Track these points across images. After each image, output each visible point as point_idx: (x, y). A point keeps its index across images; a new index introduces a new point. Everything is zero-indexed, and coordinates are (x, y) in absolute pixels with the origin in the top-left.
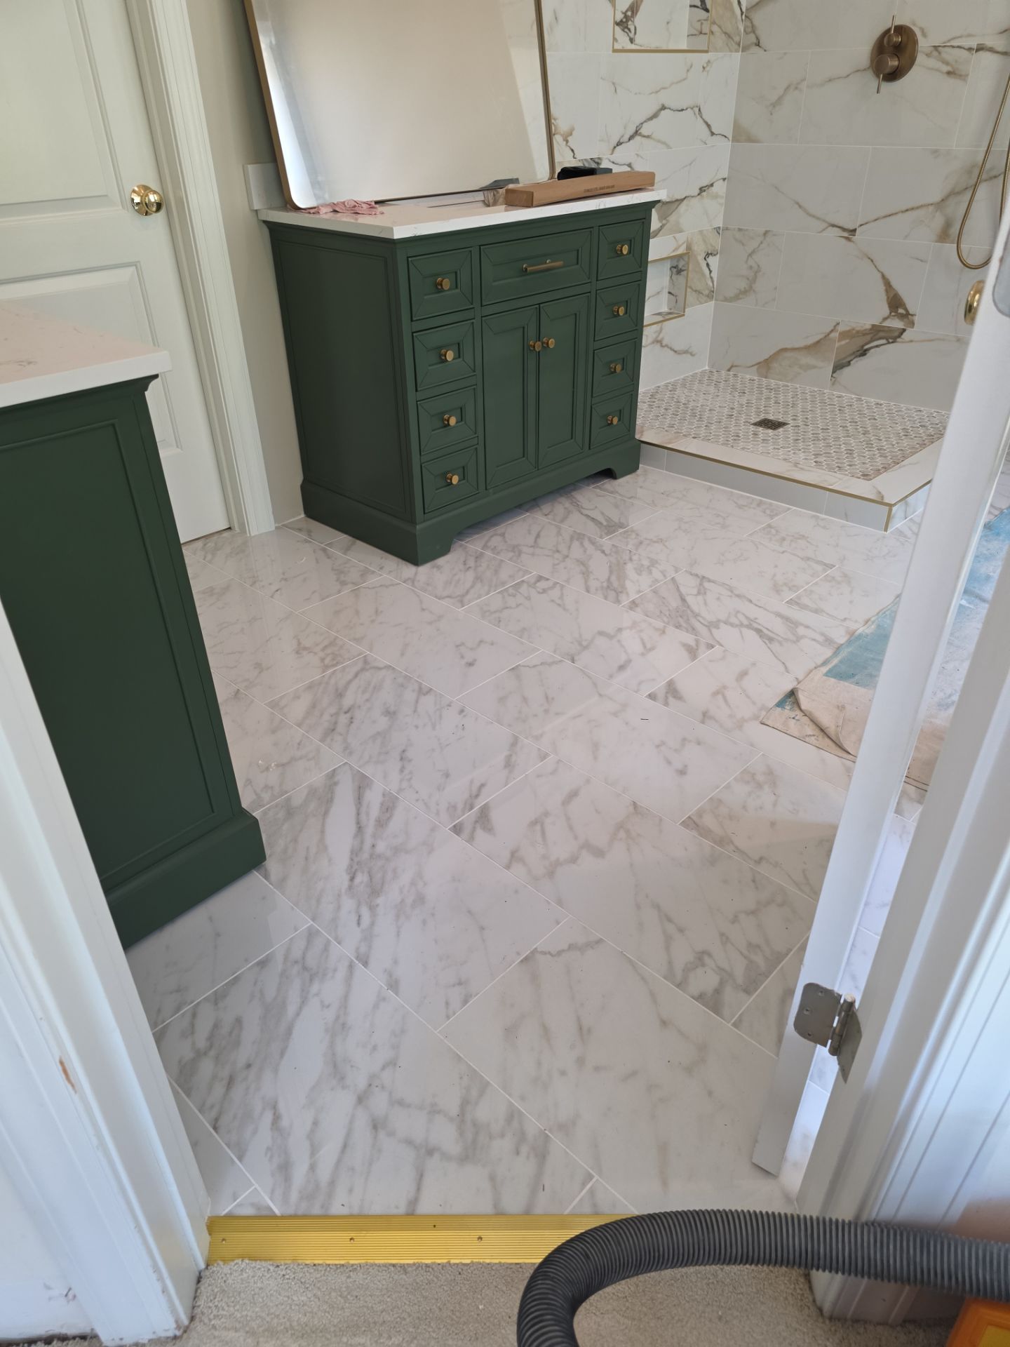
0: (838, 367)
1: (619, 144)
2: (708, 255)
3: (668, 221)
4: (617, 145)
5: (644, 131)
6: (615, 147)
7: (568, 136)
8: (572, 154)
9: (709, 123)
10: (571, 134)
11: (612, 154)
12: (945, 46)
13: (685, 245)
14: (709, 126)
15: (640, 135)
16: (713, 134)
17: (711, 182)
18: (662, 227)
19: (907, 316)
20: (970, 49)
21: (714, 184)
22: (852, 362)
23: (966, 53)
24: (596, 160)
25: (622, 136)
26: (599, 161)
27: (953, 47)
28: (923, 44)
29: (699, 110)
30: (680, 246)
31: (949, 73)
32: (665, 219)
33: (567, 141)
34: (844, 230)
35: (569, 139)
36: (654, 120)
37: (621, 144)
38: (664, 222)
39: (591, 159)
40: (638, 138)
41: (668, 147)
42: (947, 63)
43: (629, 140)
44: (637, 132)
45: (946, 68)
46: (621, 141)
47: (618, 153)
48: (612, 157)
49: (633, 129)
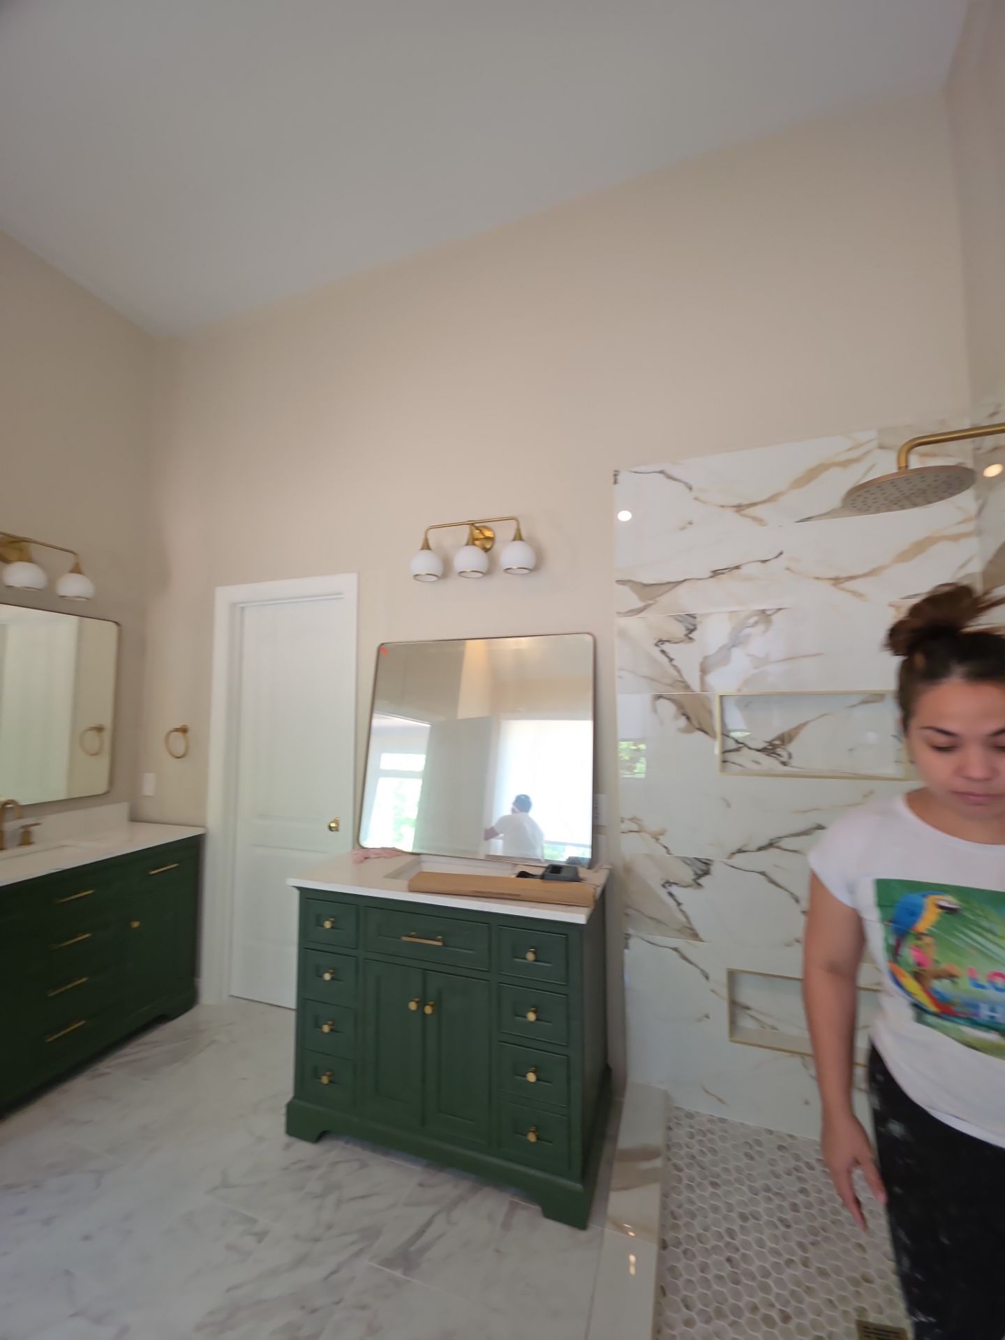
1: (740, 851)
4: (738, 852)
5: (784, 843)
6: (733, 854)
7: (659, 835)
8: (664, 850)
10: (662, 834)
11: (731, 857)
15: (778, 847)
24: (706, 861)
25: (746, 845)
26: (709, 862)
33: (657, 840)
35: (661, 837)
36: (803, 837)
37: (745, 852)
39: (695, 858)
40: (772, 851)
43: (759, 850)
44: (771, 845)
46: (743, 849)
47: (739, 860)
48: (731, 862)
49: (764, 842)
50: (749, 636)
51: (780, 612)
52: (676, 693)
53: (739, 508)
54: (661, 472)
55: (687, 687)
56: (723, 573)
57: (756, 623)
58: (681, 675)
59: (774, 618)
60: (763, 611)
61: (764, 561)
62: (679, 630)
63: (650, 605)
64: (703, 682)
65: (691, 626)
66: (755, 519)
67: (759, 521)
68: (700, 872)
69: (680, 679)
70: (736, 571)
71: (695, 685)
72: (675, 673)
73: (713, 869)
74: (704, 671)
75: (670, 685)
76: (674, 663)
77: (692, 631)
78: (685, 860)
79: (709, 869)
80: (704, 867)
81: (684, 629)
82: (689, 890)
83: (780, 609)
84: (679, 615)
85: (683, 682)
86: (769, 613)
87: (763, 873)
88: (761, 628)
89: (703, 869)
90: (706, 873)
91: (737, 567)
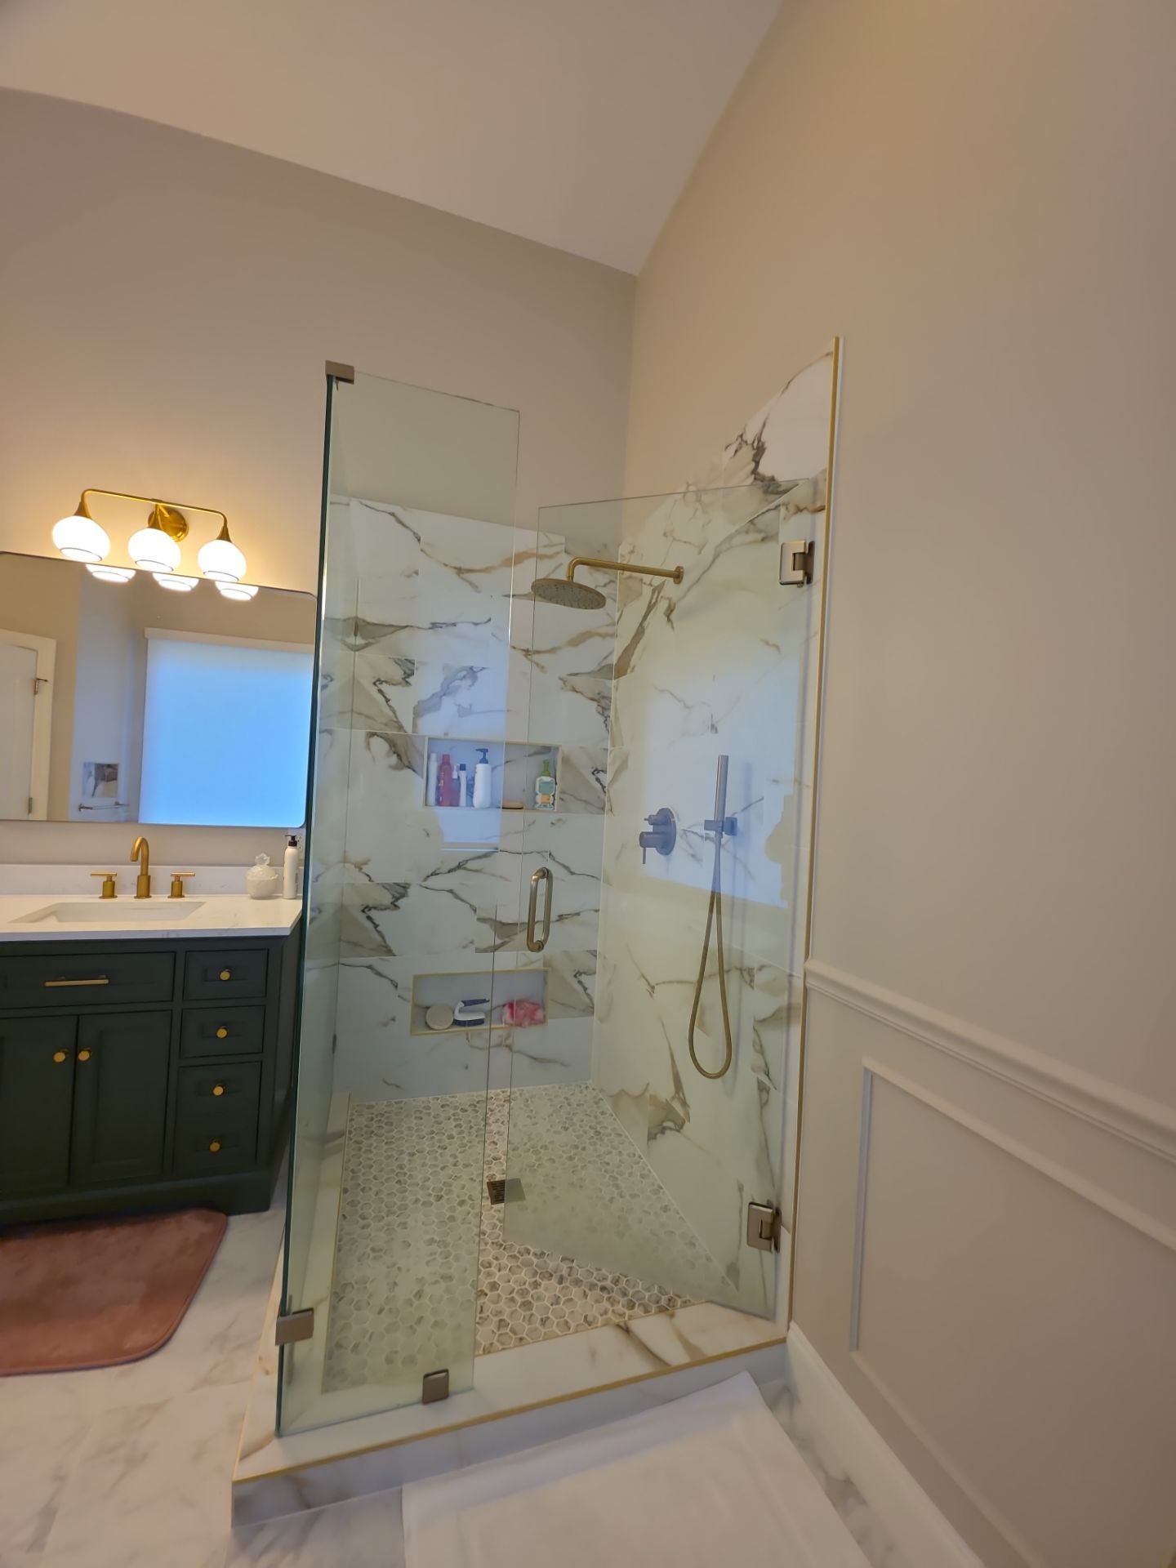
0: (652, 1137)
1: (434, 874)
2: (581, 974)
3: (513, 940)
4: (432, 875)
5: (471, 865)
6: (428, 877)
7: (362, 864)
8: (367, 878)
9: (566, 864)
10: (365, 863)
11: (425, 880)
12: (689, 831)
13: (542, 962)
14: (566, 868)
15: (465, 869)
16: (572, 873)
17: (578, 911)
18: (502, 945)
19: (684, 1104)
20: (702, 837)
21: (581, 914)
22: (659, 1136)
23: (699, 839)
24: (404, 885)
25: (439, 869)
26: (406, 886)
27: (693, 832)
28: (680, 826)
29: (550, 854)
30: (532, 963)
31: (693, 856)
32: (508, 937)
33: (360, 869)
34: (649, 984)
35: (364, 867)
36: (484, 859)
37: (438, 874)
38: (507, 940)
39: (396, 884)
40: (460, 872)
41: (507, 880)
42: (690, 846)
43: (449, 872)
44: (459, 867)
45: (691, 852)
46: (438, 872)
47: (433, 882)
48: (424, 884)
49: (454, 864)
50: (459, 686)
51: (485, 671)
52: (390, 732)
53: (460, 571)
54: (392, 514)
55: (400, 727)
56: (441, 627)
57: (464, 677)
58: (396, 717)
59: (479, 674)
60: (471, 668)
61: (476, 624)
62: (398, 674)
63: (373, 644)
64: (415, 725)
65: (408, 670)
66: (471, 584)
67: (476, 587)
68: (398, 896)
69: (395, 719)
70: (452, 628)
71: (408, 727)
72: (391, 714)
73: (410, 891)
74: (417, 714)
75: (386, 724)
76: (390, 703)
77: (409, 676)
78: (386, 886)
79: (406, 892)
80: (401, 890)
81: (403, 673)
82: (387, 911)
83: (483, 668)
84: (399, 659)
85: (398, 722)
86: (475, 670)
87: (451, 891)
88: (468, 682)
89: (400, 891)
90: (403, 896)
91: (454, 625)
